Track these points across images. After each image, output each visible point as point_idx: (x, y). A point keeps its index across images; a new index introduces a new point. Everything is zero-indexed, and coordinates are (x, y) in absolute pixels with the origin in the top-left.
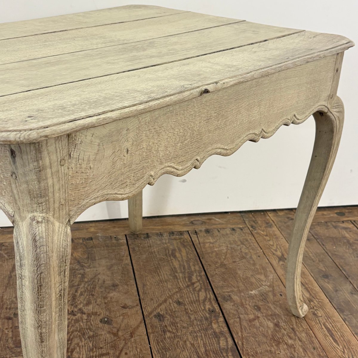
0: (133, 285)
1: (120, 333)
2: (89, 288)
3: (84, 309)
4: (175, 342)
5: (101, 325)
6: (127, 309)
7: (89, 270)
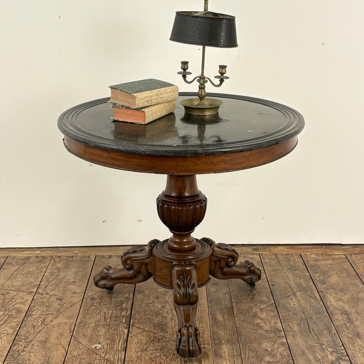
0: (86, 282)
1: (65, 305)
2: (57, 283)
3: (49, 293)
4: (96, 311)
5: (55, 301)
6: (75, 294)
7: (62, 273)
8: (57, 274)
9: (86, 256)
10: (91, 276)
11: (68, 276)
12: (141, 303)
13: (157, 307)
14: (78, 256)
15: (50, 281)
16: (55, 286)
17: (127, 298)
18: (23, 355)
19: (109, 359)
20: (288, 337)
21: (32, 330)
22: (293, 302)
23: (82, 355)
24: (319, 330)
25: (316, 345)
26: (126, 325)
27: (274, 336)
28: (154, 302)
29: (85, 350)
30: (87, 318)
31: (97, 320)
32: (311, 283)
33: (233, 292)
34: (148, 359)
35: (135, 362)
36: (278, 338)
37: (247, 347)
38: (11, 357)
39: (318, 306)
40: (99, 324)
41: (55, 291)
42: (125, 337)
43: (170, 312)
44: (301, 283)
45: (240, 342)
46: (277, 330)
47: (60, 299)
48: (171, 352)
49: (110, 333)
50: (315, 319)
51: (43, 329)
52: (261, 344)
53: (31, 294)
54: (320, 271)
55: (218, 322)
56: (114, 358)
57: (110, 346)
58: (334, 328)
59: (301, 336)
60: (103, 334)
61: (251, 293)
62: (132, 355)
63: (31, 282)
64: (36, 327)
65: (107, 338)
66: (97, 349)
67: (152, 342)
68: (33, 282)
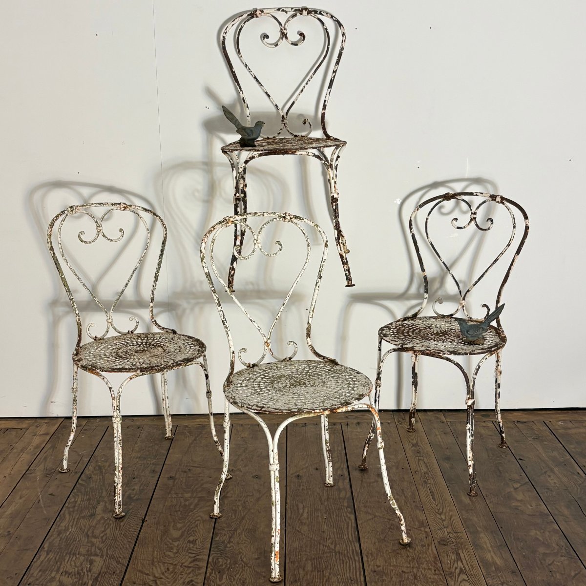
0: (284, 457)
1: (266, 485)
2: (248, 457)
3: (242, 469)
5: (252, 479)
7: (251, 445)
8: (246, 446)
12: (360, 482)
21: (233, 517)
22: (552, 480)
26: (349, 509)
29: (307, 541)
31: (312, 504)
32: (569, 457)
34: (390, 551)
35: (375, 555)
38: (216, 550)
41: (247, 468)
42: (354, 525)
46: (542, 515)
47: (257, 477)
48: (417, 542)
49: (333, 520)
56: (347, 550)
65: (331, 526)
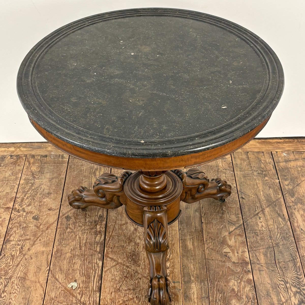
9: (59, 155)
10: (66, 184)
11: (43, 184)
13: (130, 230)
14: (52, 154)
15: (26, 192)
16: (30, 199)
17: (101, 217)
18: (4, 297)
19: (85, 303)
20: (254, 272)
23: (60, 297)
24: (284, 262)
25: (281, 283)
27: (241, 270)
28: (127, 223)
30: (63, 245)
33: (203, 209)
36: (245, 274)
37: (215, 286)
39: (285, 228)
40: (75, 254)
43: (142, 236)
44: (270, 194)
45: (208, 278)
50: (281, 246)
51: (21, 260)
52: (228, 282)
53: (8, 211)
54: (290, 176)
55: (188, 251)
57: (85, 285)
58: (299, 259)
59: (267, 270)
60: (78, 268)
61: (221, 210)
62: (106, 297)
63: (7, 193)
64: (15, 258)
66: (74, 288)
67: (125, 278)
68: (10, 194)
